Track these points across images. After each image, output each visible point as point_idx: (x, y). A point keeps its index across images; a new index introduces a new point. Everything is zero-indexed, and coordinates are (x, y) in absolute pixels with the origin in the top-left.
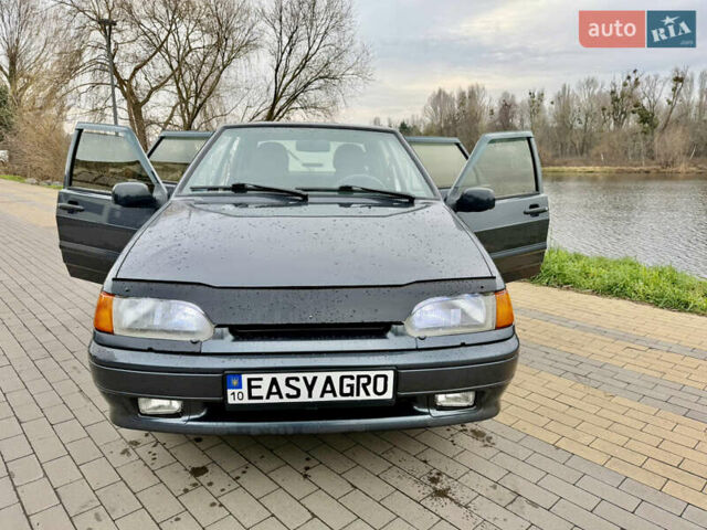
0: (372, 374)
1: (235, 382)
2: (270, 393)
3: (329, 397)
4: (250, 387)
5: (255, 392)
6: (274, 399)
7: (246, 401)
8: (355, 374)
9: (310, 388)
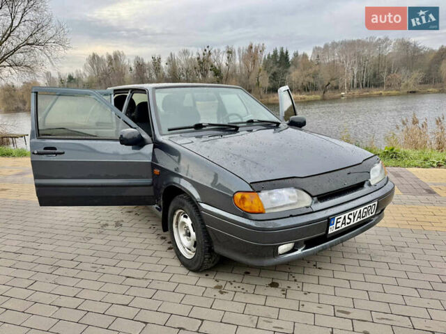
0: (371, 204)
1: (332, 222)
2: (343, 224)
3: (359, 220)
4: (337, 223)
5: (339, 225)
6: (344, 226)
7: (335, 230)
8: (367, 206)
9: (354, 217)
